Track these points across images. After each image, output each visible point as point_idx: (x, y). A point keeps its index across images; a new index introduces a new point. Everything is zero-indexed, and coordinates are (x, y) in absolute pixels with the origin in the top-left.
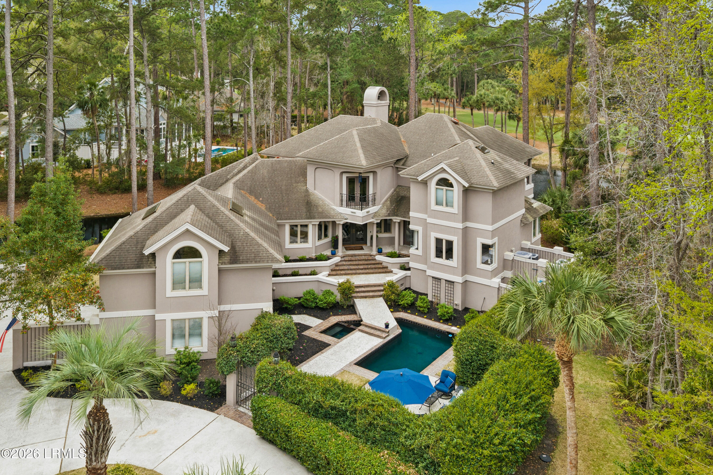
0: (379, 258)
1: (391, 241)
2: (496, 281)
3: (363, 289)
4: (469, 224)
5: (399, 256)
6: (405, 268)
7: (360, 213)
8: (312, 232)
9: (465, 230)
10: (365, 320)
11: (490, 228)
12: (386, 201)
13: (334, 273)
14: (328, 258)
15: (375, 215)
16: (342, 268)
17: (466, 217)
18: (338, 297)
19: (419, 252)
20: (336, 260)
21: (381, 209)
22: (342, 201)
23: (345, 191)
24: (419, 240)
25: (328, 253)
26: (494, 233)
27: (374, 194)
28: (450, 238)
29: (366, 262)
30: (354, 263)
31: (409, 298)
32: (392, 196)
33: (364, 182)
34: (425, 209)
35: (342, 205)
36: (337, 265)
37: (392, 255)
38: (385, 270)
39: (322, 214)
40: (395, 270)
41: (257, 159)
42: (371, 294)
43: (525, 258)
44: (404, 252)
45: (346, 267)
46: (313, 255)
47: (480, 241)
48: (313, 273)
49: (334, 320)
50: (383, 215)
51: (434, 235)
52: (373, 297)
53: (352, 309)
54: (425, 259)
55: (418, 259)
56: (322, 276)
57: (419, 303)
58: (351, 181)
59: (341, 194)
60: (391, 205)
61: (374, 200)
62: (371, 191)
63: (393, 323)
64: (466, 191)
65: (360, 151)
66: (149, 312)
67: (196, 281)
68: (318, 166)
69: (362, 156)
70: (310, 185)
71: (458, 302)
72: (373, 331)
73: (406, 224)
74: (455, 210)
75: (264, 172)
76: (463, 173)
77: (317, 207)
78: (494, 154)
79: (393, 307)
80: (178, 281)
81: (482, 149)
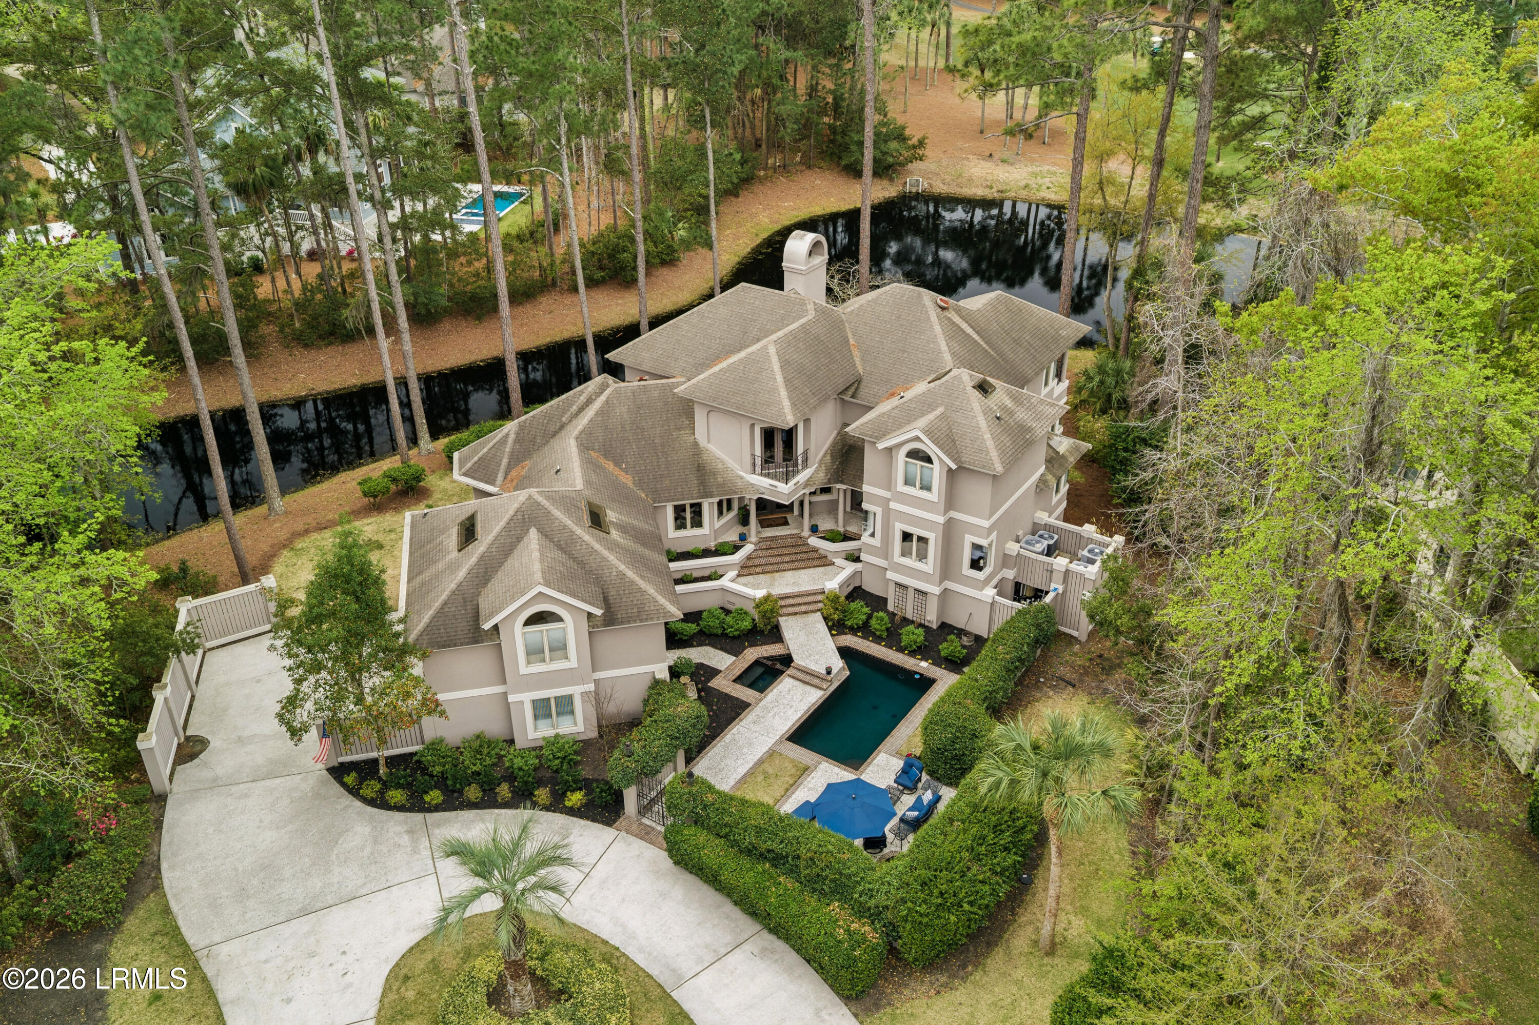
0: (814, 541)
1: (832, 507)
2: (989, 594)
3: (791, 601)
4: (954, 516)
5: (846, 538)
6: (854, 558)
7: (783, 487)
8: (709, 511)
9: (950, 524)
10: (798, 660)
11: (986, 524)
12: (825, 455)
13: (746, 571)
14: (735, 549)
15: (807, 484)
16: (757, 562)
17: (950, 502)
18: (756, 617)
19: (876, 542)
20: (748, 548)
21: (816, 471)
22: (754, 465)
23: (758, 450)
24: (877, 523)
25: (732, 537)
26: (991, 527)
27: (806, 452)
28: (924, 533)
29: (794, 550)
30: (776, 552)
31: (859, 614)
32: (834, 445)
33: (789, 436)
34: (889, 484)
35: (754, 472)
36: (749, 558)
37: (833, 537)
38: (823, 561)
39: (725, 487)
40: (839, 561)
41: (608, 386)
42: (803, 608)
43: (1037, 553)
44: (852, 529)
45: (763, 561)
46: (712, 545)
47: (969, 539)
48: (714, 577)
49: (752, 654)
50: (821, 479)
51: (899, 527)
52: (806, 612)
53: (775, 634)
54: (885, 554)
55: (873, 550)
56: (728, 581)
58: (769, 435)
59: (753, 455)
60: (833, 463)
61: (806, 460)
62: (800, 449)
63: (838, 664)
64: (953, 473)
65: (783, 393)
66: (499, 689)
67: (559, 649)
68: (711, 410)
69: (786, 403)
70: (700, 434)
71: (932, 618)
72: (808, 677)
73: (856, 499)
74: (933, 496)
75: (622, 411)
76: (949, 444)
77: (714, 474)
78: (1002, 392)
79: (837, 627)
80: (534, 653)
81: (983, 388)
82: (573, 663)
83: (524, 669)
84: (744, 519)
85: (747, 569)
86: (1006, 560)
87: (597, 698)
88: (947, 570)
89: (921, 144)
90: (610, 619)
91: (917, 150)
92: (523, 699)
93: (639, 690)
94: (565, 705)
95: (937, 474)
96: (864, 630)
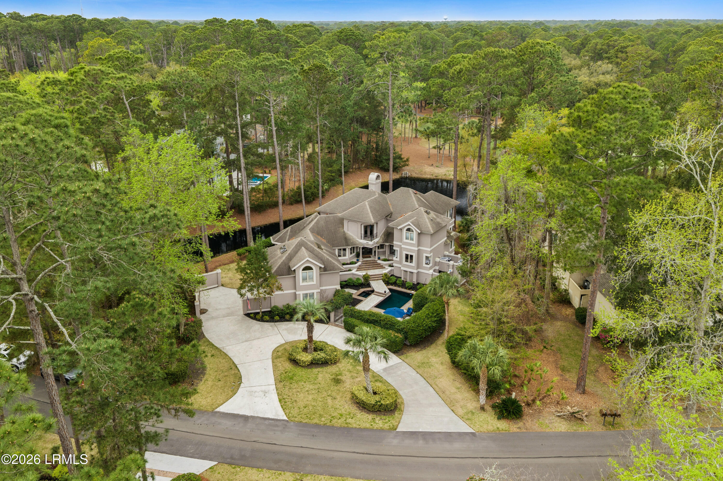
0: (379, 261)
1: (384, 253)
2: (431, 272)
3: (373, 276)
4: (420, 248)
5: (388, 260)
6: (391, 266)
7: (370, 243)
8: (348, 252)
9: (419, 250)
10: (376, 290)
11: (429, 250)
12: (382, 235)
14: (356, 263)
15: (377, 243)
16: (362, 267)
17: (419, 244)
18: (362, 280)
19: (398, 259)
20: (359, 263)
21: (380, 239)
22: (361, 237)
23: (363, 232)
24: (398, 254)
25: (355, 260)
26: (431, 252)
27: (377, 233)
28: (412, 254)
29: (373, 264)
30: (368, 264)
31: (393, 279)
32: (384, 233)
33: (372, 227)
34: (401, 241)
35: (361, 239)
36: (360, 266)
37: (385, 260)
38: (382, 267)
39: (353, 243)
40: (387, 267)
42: (377, 278)
43: (445, 261)
44: (390, 258)
45: (364, 267)
46: (349, 262)
47: (425, 255)
48: (350, 270)
49: (362, 290)
50: (381, 242)
51: (404, 253)
52: (377, 280)
53: (369, 286)
54: (400, 262)
55: (397, 262)
56: (354, 271)
57: (398, 282)
58: (366, 228)
59: (361, 234)
60: (384, 237)
61: (376, 235)
62: (375, 232)
63: (388, 292)
64: (419, 234)
65: (371, 214)
66: (293, 291)
67: (311, 279)
68: (349, 220)
69: (372, 217)
70: (345, 229)
71: (415, 281)
72: (379, 294)
73: (391, 247)
74: (414, 242)
75: (322, 223)
76: (418, 226)
77: (350, 240)
78: (432, 214)
79: (387, 283)
80: (304, 279)
81: (428, 213)
82: (315, 283)
83: (301, 284)
84: (358, 255)
85: (359, 269)
86: (436, 264)
87: (321, 293)
88: (419, 266)
90: (325, 269)
92: (301, 293)
93: (333, 292)
94: (312, 295)
95: (415, 235)
96: (395, 284)
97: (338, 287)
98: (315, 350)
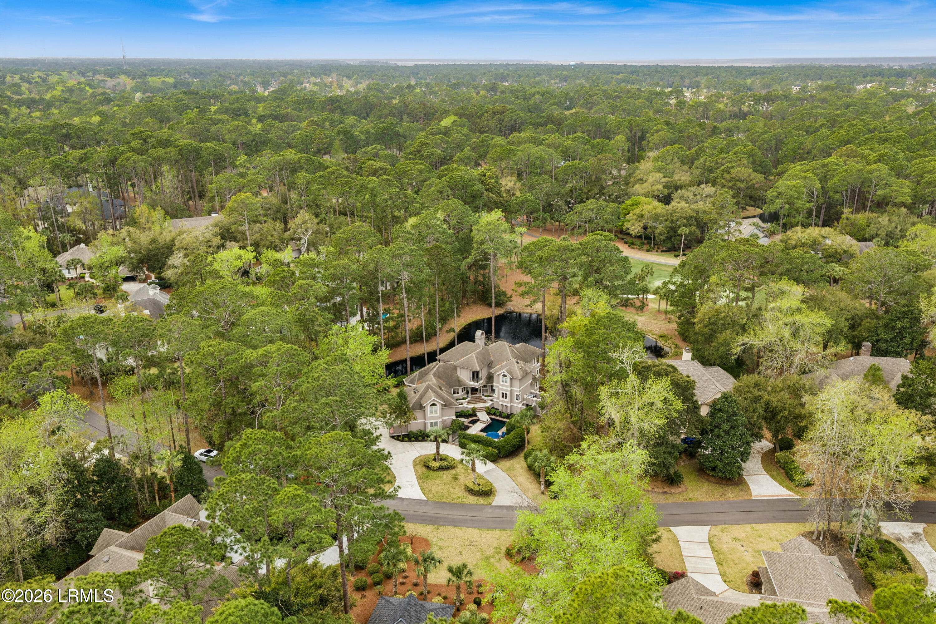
0: (483, 397)
1: (487, 391)
2: (520, 405)
3: (479, 409)
4: (512, 388)
6: (492, 400)
7: (477, 384)
8: (460, 391)
9: (511, 391)
10: (480, 419)
11: (519, 389)
12: (485, 378)
14: (466, 399)
15: (481, 384)
16: (471, 401)
17: (511, 386)
18: (471, 412)
19: (497, 396)
20: (469, 399)
21: (483, 381)
23: (471, 377)
24: (497, 392)
25: (466, 396)
26: (520, 391)
28: (506, 392)
29: (479, 399)
30: (475, 399)
31: (493, 410)
32: (487, 375)
33: (478, 373)
34: (499, 383)
35: (470, 381)
36: (469, 401)
37: (487, 396)
38: (485, 401)
39: (464, 384)
40: (489, 401)
41: (438, 363)
42: (481, 410)
43: (530, 397)
44: (491, 395)
46: (461, 398)
47: (516, 393)
48: (462, 404)
49: (471, 419)
50: (484, 383)
51: (501, 391)
53: (476, 415)
54: (498, 398)
55: (496, 398)
56: (465, 405)
57: (497, 413)
58: (473, 373)
60: (487, 379)
61: (481, 379)
62: (480, 376)
63: (489, 420)
64: (511, 379)
65: (477, 364)
66: (423, 420)
67: (436, 412)
68: (461, 368)
69: (477, 366)
70: (459, 374)
71: (509, 412)
72: (483, 422)
73: (492, 387)
74: (508, 384)
75: (441, 369)
76: (511, 373)
77: (462, 382)
78: (521, 363)
79: (489, 414)
80: (431, 412)
81: (517, 363)
82: (438, 415)
83: (429, 415)
84: (468, 393)
85: (469, 403)
86: (524, 399)
87: (443, 422)
88: (511, 401)
89: (511, 297)
90: (445, 405)
91: (510, 299)
92: (428, 422)
93: (450, 421)
94: (436, 423)
95: (508, 379)
96: (494, 414)
97: (454, 417)
98: (441, 460)
